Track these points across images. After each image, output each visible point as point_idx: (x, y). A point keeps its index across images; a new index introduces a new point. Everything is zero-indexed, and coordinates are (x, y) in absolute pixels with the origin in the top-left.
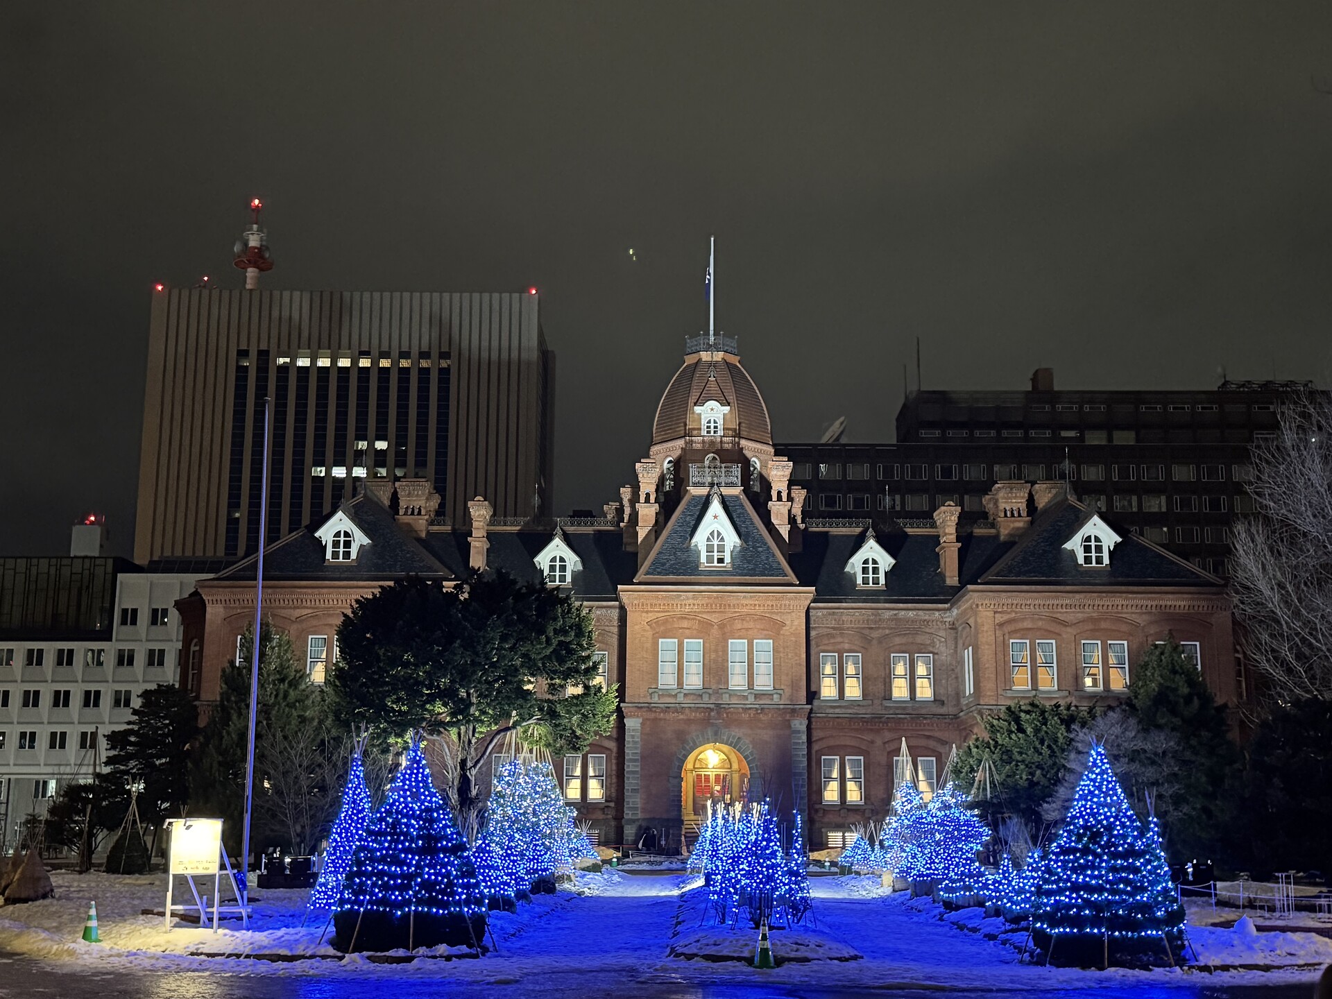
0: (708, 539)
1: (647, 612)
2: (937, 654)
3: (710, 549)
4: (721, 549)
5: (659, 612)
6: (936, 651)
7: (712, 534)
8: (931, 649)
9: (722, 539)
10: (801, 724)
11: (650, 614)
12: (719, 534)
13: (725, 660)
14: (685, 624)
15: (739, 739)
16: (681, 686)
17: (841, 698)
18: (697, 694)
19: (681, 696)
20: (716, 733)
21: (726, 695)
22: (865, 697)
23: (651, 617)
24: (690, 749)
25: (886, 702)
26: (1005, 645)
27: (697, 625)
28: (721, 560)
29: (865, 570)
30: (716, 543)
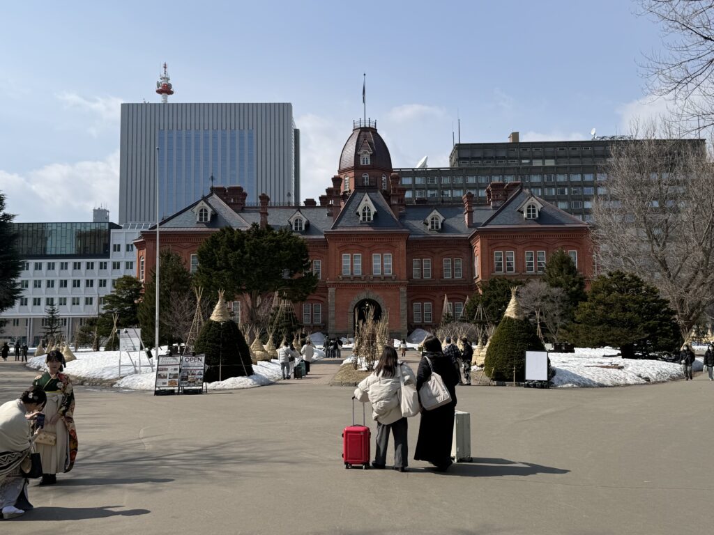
0: (363, 210)
1: (337, 242)
2: (463, 258)
3: (364, 214)
4: (369, 214)
5: (343, 242)
6: (462, 256)
7: (365, 208)
8: (460, 256)
9: (369, 210)
10: (404, 289)
12: (368, 208)
13: (371, 263)
14: (353, 247)
15: (378, 296)
16: (352, 274)
17: (422, 278)
18: (359, 278)
19: (352, 278)
20: (367, 294)
21: (372, 277)
22: (433, 277)
23: (339, 244)
24: (356, 301)
25: (441, 279)
26: (492, 254)
27: (359, 248)
28: (369, 219)
29: (433, 223)
30: (367, 211)
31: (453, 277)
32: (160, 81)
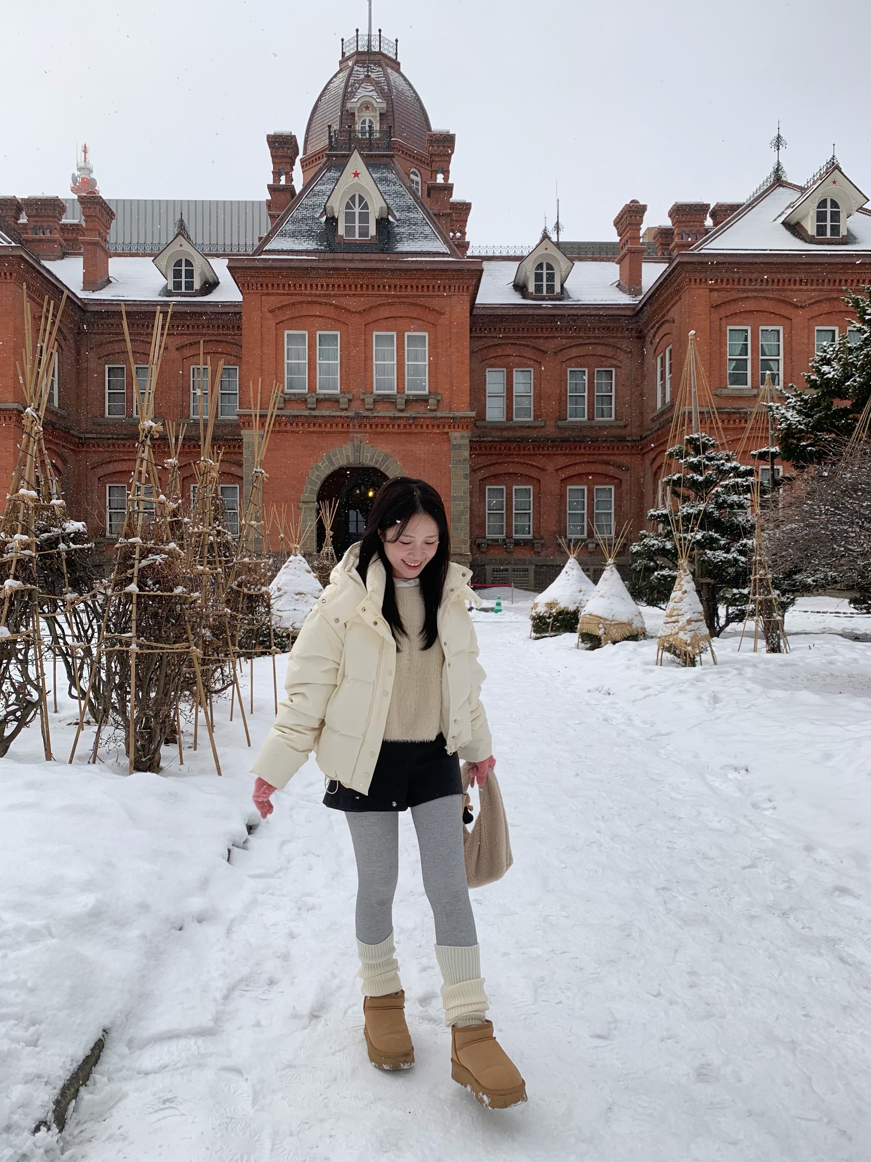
0: (348, 206)
1: (268, 294)
2: (620, 367)
3: (349, 218)
4: (364, 218)
5: (284, 294)
6: (619, 364)
7: (353, 198)
8: (614, 362)
9: (366, 207)
10: (462, 437)
11: (272, 298)
12: (361, 199)
13: (368, 359)
14: (317, 310)
15: (386, 457)
16: (312, 388)
17: (509, 418)
18: (333, 400)
19: (312, 400)
20: (357, 450)
21: (369, 400)
22: (536, 417)
23: (273, 301)
24: (325, 469)
25: (560, 423)
26: (722, 333)
27: (332, 313)
28: (364, 232)
29: (538, 277)
30: (357, 210)
31: (591, 418)
32: (77, 173)
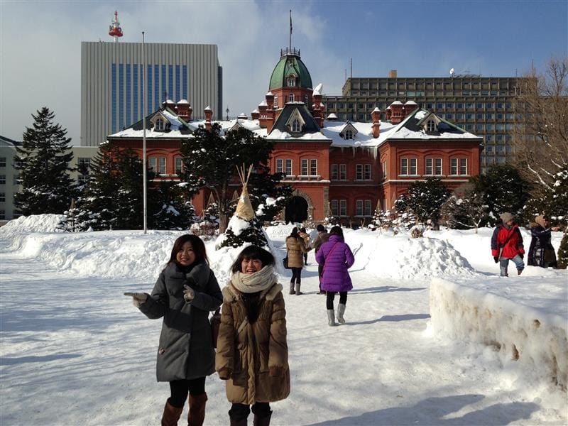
0: (294, 123)
2: (372, 164)
3: (294, 126)
4: (298, 126)
5: (277, 149)
8: (370, 162)
9: (299, 123)
10: (327, 188)
12: (298, 120)
13: (300, 166)
14: (286, 153)
15: (306, 194)
17: (339, 180)
18: (291, 179)
21: (300, 178)
22: (347, 179)
23: (274, 151)
25: (355, 181)
26: (399, 160)
27: (290, 154)
28: (298, 130)
29: (347, 135)
30: (297, 124)
31: (363, 179)
32: (112, 25)
